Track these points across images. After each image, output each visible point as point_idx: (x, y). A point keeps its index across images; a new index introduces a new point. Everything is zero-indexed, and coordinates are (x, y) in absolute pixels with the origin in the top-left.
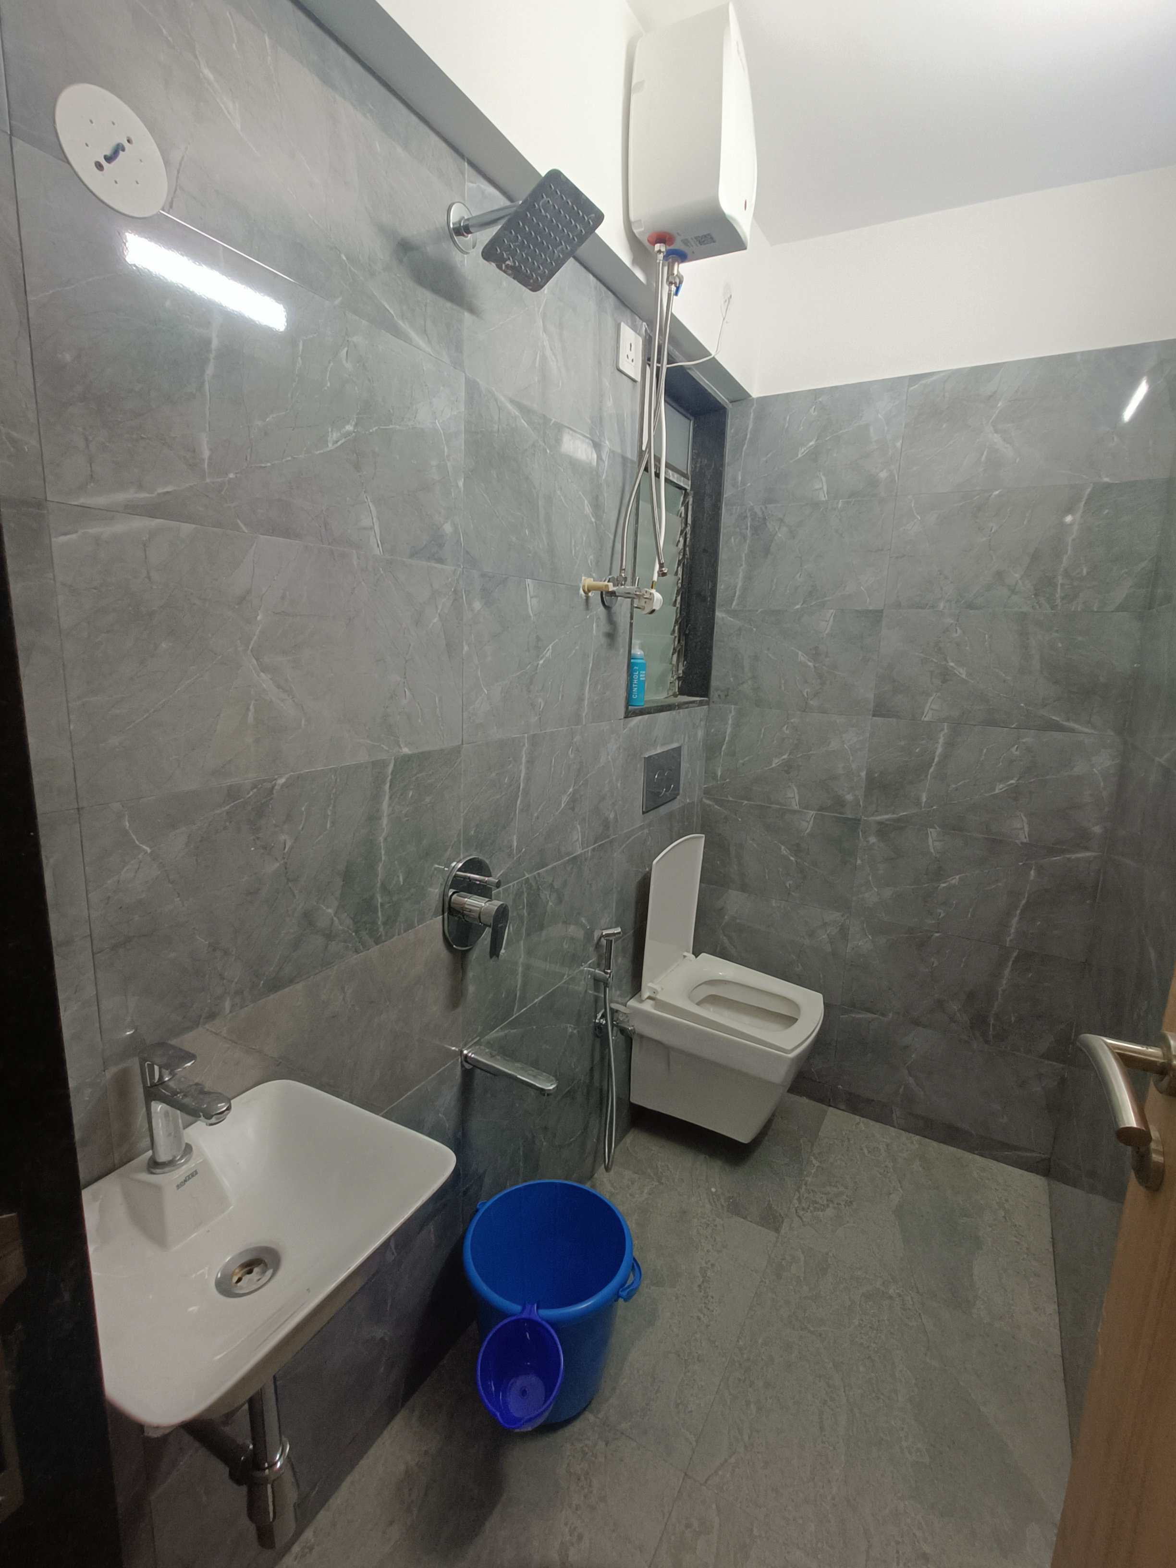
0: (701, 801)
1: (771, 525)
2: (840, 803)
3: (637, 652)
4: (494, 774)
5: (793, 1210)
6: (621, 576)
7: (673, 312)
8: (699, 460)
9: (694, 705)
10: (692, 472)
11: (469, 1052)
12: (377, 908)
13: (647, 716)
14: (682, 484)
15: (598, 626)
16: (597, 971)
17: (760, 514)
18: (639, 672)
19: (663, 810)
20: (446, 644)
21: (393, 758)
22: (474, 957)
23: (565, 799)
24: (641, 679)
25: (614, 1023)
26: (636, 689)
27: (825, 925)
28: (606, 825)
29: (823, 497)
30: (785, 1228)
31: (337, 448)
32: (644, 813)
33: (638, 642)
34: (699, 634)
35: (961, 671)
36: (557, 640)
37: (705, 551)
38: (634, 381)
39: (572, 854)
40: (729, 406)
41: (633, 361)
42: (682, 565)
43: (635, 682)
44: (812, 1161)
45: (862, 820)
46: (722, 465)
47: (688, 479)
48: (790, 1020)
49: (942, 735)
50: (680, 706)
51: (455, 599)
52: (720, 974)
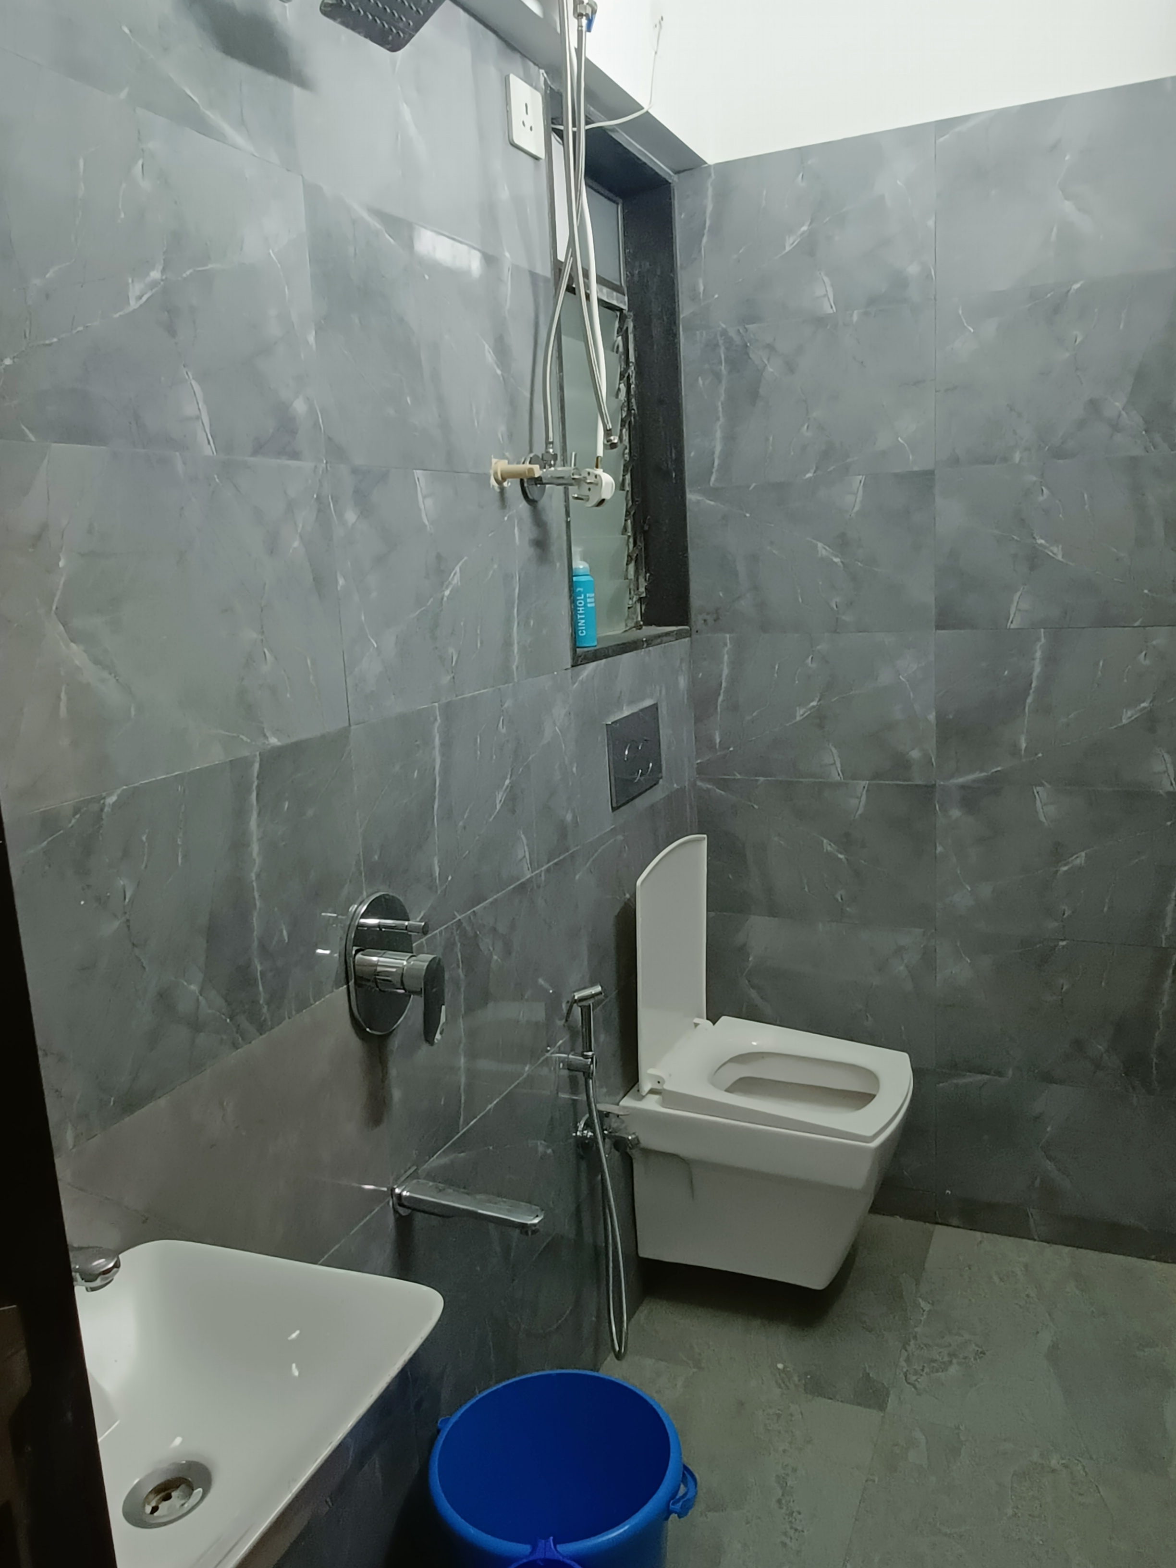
0: (694, 785)
1: (757, 356)
2: (902, 764)
3: (580, 565)
4: (397, 768)
5: (902, 1375)
6: (548, 452)
7: (587, 56)
8: (637, 264)
9: (669, 638)
10: (627, 282)
11: (403, 1190)
12: (256, 980)
13: (604, 661)
14: (615, 303)
15: (520, 530)
16: (571, 1056)
17: (737, 340)
18: (585, 596)
19: (642, 803)
20: (314, 579)
21: (258, 753)
22: (396, 1046)
23: (500, 796)
24: (589, 605)
25: (606, 1132)
26: (583, 621)
27: (899, 951)
28: (563, 831)
29: (828, 308)
30: (892, 1402)
31: (141, 306)
32: (614, 809)
33: (579, 549)
34: (665, 529)
35: (1055, 550)
36: (466, 558)
37: (661, 402)
38: (536, 158)
39: (519, 880)
40: (674, 179)
41: (531, 129)
42: (627, 426)
43: (581, 612)
44: (920, 1304)
45: (937, 785)
46: (672, 268)
47: (624, 295)
48: (864, 1099)
49: (1038, 647)
50: (649, 642)
51: (319, 511)
52: (754, 1043)
